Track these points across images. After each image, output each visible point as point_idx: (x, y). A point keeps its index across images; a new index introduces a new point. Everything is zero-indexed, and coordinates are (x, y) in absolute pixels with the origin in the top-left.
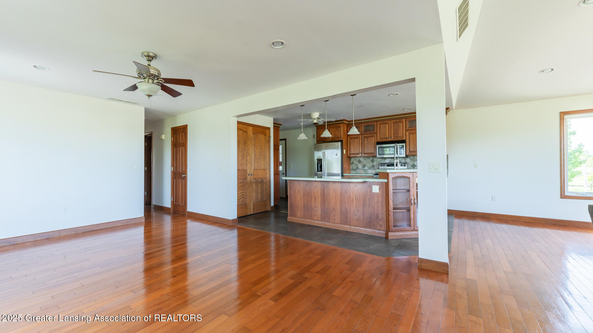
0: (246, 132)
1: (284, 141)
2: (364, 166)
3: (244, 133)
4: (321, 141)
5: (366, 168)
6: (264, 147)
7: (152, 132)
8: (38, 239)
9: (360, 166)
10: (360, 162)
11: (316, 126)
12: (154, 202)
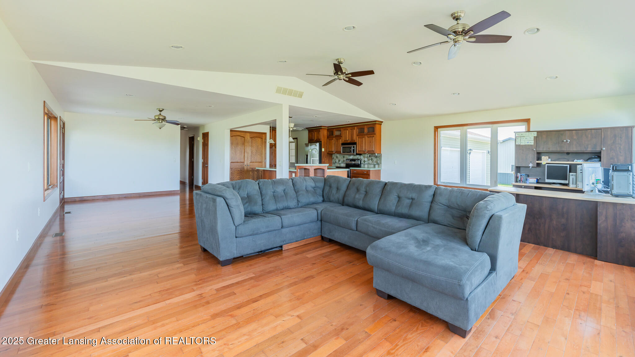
0: (244, 137)
1: (296, 140)
2: (339, 161)
3: (243, 138)
4: (311, 141)
5: (340, 162)
6: (260, 147)
7: (194, 135)
8: (120, 197)
9: (337, 161)
10: (337, 157)
11: (308, 130)
12: (195, 184)
